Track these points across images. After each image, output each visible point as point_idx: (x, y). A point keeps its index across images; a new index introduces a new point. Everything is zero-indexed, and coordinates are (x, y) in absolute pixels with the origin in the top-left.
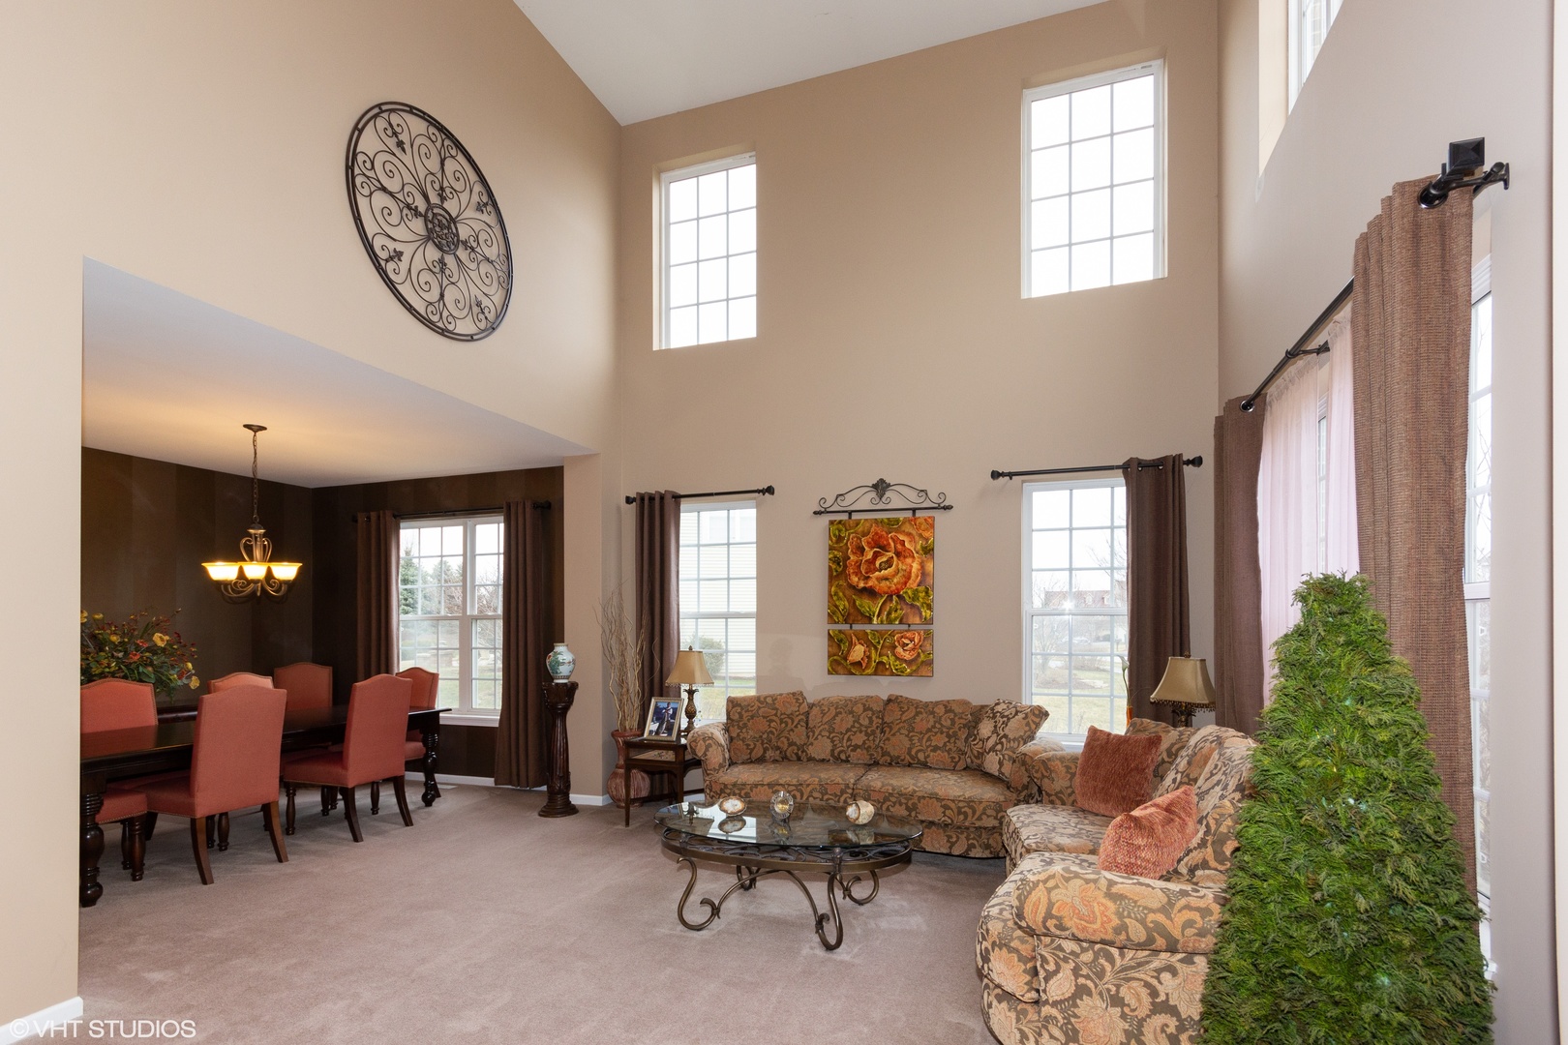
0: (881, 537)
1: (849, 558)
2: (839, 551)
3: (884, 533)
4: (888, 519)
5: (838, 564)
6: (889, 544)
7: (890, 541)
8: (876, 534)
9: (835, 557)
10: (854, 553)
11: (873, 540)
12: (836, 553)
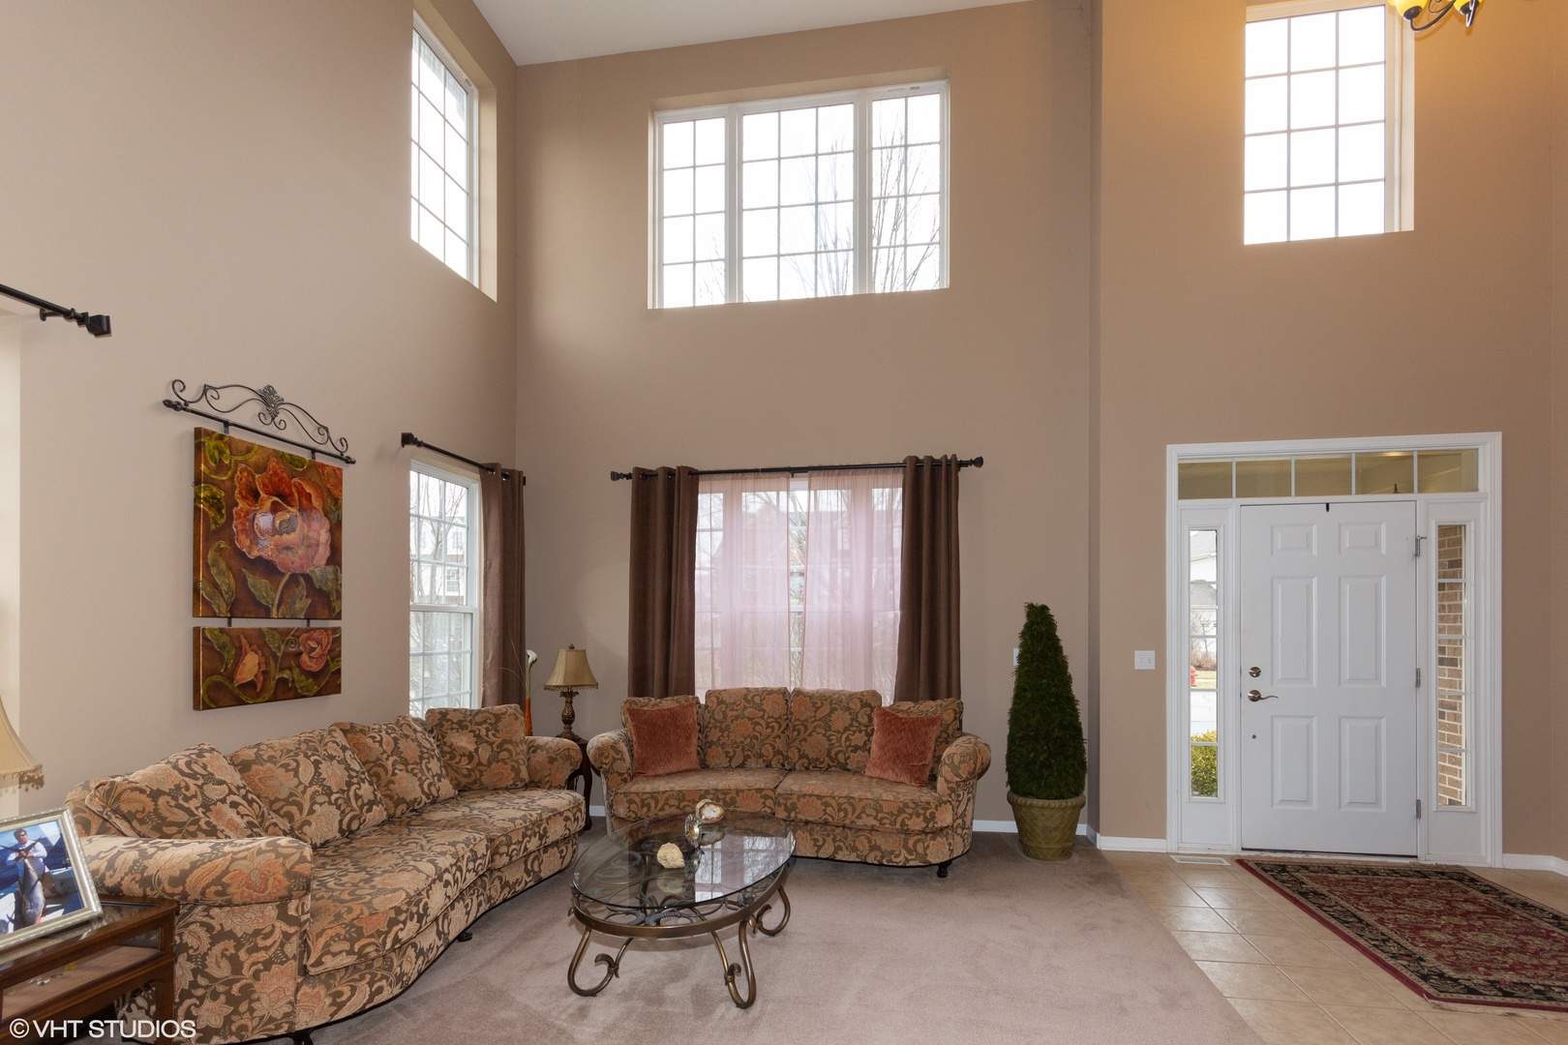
0: (281, 480)
1: (237, 505)
2: (219, 488)
3: (285, 475)
4: (291, 455)
5: (219, 510)
6: (292, 494)
7: (294, 490)
8: (275, 473)
9: (213, 497)
10: (244, 498)
11: (271, 482)
12: (215, 489)
